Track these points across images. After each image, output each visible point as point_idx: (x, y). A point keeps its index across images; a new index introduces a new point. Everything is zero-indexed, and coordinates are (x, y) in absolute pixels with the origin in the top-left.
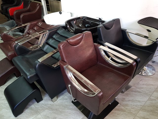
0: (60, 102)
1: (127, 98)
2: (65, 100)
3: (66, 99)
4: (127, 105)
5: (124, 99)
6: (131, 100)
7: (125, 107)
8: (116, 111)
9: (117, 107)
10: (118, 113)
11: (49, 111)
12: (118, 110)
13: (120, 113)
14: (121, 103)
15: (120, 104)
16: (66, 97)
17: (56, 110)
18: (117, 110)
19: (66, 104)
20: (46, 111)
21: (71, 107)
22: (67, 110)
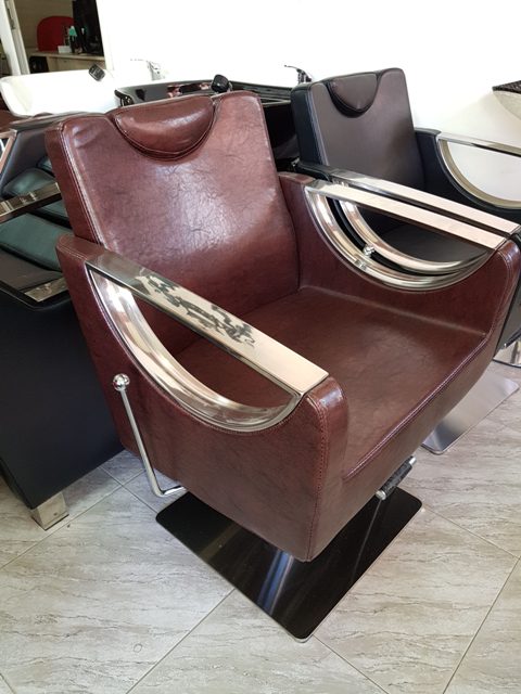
0: (84, 524)
1: (461, 476)
2: (113, 514)
4: (463, 511)
5: (446, 480)
6: (481, 485)
7: (459, 521)
8: (413, 547)
9: (411, 526)
10: (421, 557)
12: (422, 538)
13: (431, 552)
14: (435, 505)
15: (431, 508)
16: (123, 496)
17: (60, 569)
18: (415, 540)
19: (125, 530)
21: (153, 547)
22: (127, 568)
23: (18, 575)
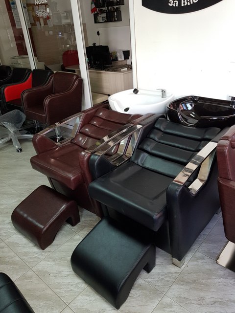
0: (192, 265)
2: (200, 261)
3: (203, 258)
11: (182, 287)
16: (199, 254)
17: (194, 281)
19: (207, 267)
20: (175, 286)
22: (217, 280)
23: (181, 285)
